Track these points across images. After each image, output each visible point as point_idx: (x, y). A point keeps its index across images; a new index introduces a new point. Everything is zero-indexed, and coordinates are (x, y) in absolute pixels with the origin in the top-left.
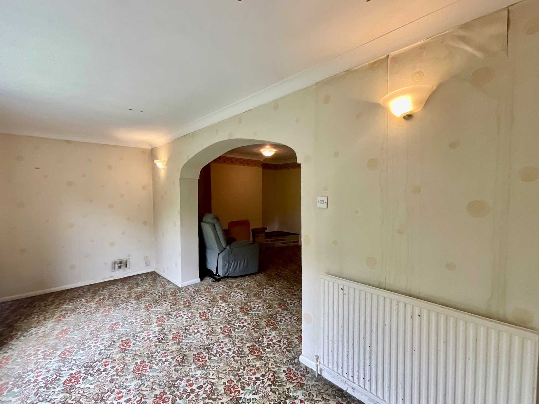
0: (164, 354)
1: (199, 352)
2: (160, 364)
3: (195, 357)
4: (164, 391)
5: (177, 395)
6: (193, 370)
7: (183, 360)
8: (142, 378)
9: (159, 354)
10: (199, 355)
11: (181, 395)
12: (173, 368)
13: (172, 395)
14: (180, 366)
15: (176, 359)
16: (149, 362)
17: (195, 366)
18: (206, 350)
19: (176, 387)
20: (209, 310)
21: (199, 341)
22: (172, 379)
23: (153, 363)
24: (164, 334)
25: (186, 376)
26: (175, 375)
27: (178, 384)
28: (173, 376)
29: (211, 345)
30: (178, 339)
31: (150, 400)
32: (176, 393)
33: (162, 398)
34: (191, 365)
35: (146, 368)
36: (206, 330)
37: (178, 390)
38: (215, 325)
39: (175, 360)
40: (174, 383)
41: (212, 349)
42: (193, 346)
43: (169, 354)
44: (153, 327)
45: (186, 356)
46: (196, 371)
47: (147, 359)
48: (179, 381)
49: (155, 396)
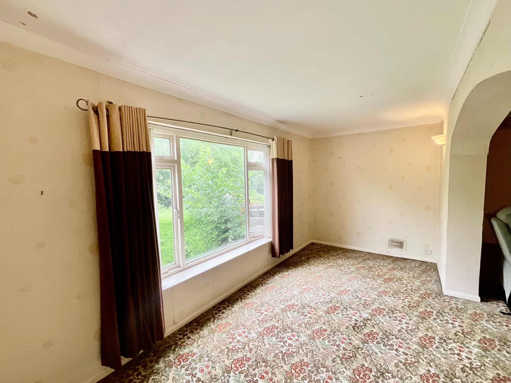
0: (344, 339)
1: (370, 367)
2: (332, 343)
3: (361, 368)
4: (309, 363)
5: (311, 376)
6: (345, 375)
7: (349, 358)
8: (312, 341)
9: (340, 336)
10: (366, 369)
11: (312, 380)
12: (334, 356)
13: (308, 373)
14: (341, 360)
15: (346, 352)
16: (328, 334)
17: (350, 375)
18: (379, 374)
19: (318, 370)
20: (444, 340)
21: (383, 359)
22: (324, 363)
23: (329, 338)
24: (364, 325)
25: (334, 373)
26: (329, 363)
27: (322, 371)
28: (327, 361)
29: (390, 375)
30: (369, 339)
31: (297, 359)
32: (312, 375)
33: (302, 366)
34: (349, 369)
35: (321, 336)
36: (406, 356)
37: (316, 375)
38: (425, 361)
39: (343, 352)
40: (321, 366)
41: (387, 379)
42: (373, 357)
43: (346, 343)
44: (366, 312)
45: (355, 358)
46: (345, 379)
47: (330, 330)
48: (324, 370)
49: (302, 361)
